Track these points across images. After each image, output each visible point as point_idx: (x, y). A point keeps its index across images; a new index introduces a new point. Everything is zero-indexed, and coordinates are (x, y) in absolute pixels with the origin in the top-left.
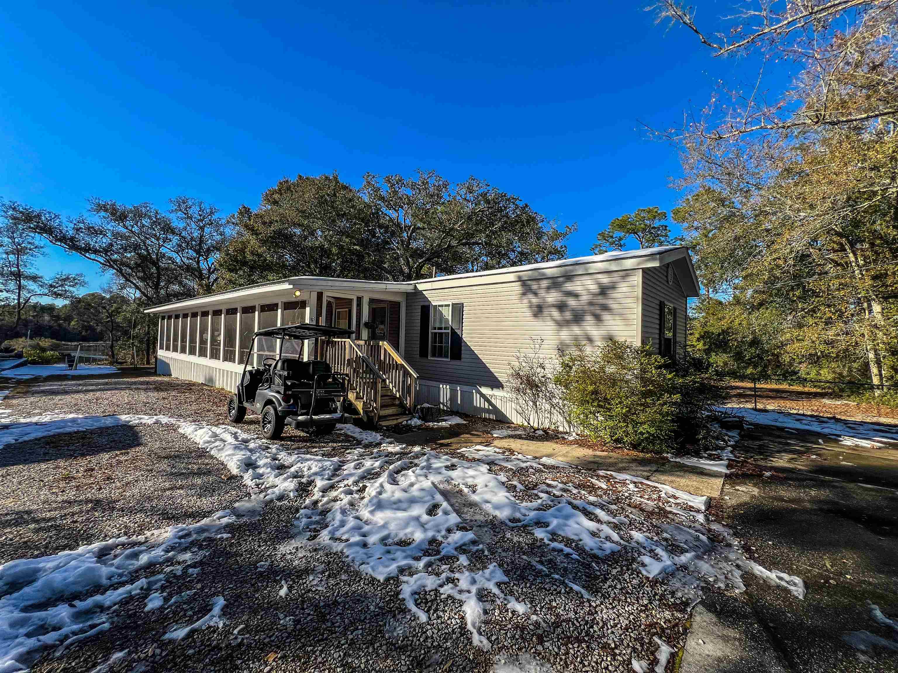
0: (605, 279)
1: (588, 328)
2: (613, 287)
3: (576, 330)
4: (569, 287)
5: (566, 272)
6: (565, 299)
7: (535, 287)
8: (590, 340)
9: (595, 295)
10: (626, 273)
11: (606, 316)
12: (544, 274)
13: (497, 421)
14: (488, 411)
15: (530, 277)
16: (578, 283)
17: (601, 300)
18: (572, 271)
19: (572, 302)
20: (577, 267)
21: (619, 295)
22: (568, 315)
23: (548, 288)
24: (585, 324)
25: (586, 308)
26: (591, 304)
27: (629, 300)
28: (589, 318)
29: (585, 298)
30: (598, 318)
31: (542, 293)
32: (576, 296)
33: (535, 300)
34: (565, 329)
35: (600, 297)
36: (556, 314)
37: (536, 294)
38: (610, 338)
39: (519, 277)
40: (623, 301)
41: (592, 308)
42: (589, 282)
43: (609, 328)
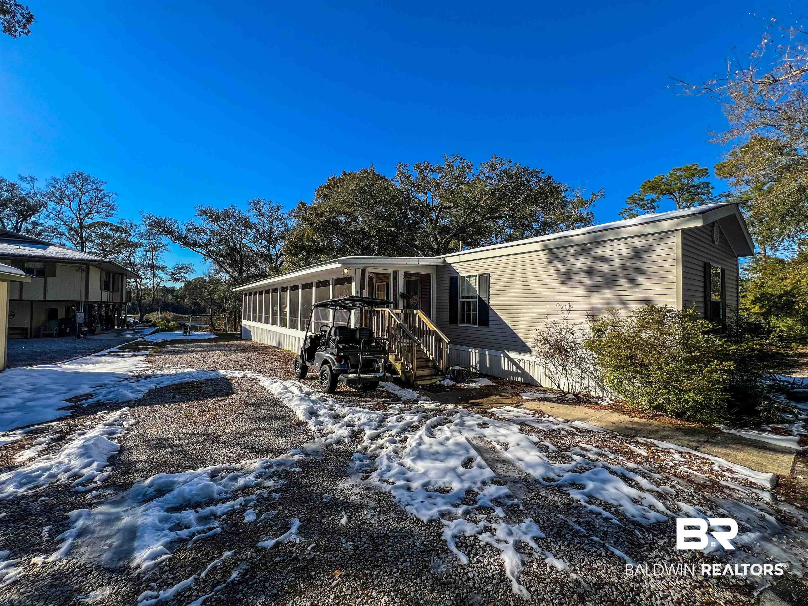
0: (638, 243)
1: (622, 293)
2: (649, 249)
3: (608, 294)
4: (599, 251)
5: (596, 237)
6: (594, 264)
7: (562, 253)
8: (624, 303)
9: (627, 259)
10: (663, 236)
11: (642, 280)
12: (571, 241)
13: (525, 384)
14: (516, 374)
15: (557, 245)
16: (609, 248)
17: (634, 263)
18: (600, 236)
19: (602, 267)
20: (606, 232)
21: (656, 258)
22: (599, 280)
23: (576, 255)
24: (618, 288)
25: (618, 272)
26: (623, 267)
27: (668, 263)
28: (622, 282)
29: (617, 262)
30: (632, 282)
31: (570, 259)
32: (606, 260)
33: (562, 267)
34: (595, 294)
35: (633, 261)
36: (585, 279)
37: (563, 261)
38: (647, 302)
39: (546, 246)
40: (661, 264)
41: (625, 272)
42: (621, 247)
43: (644, 292)
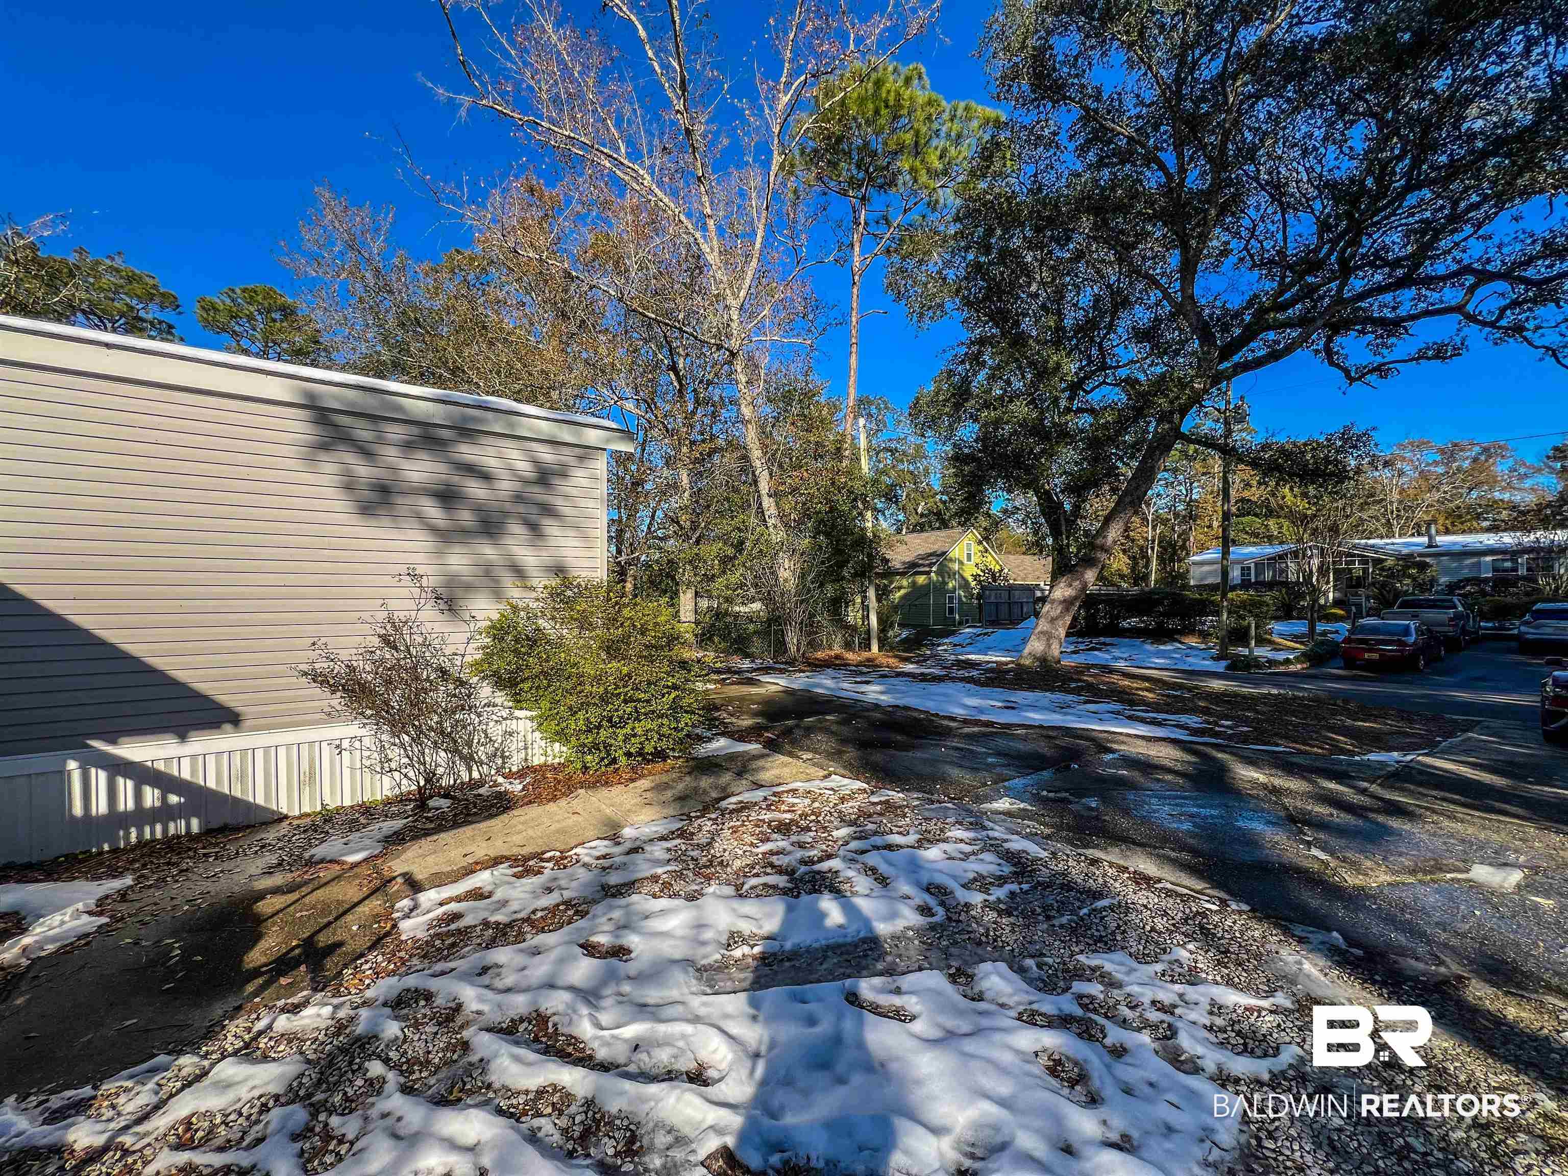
0: (546, 455)
1: (516, 550)
2: (563, 473)
3: (488, 551)
4: (467, 452)
5: (465, 418)
6: (456, 479)
7: (363, 432)
8: (519, 572)
9: (526, 482)
10: (586, 452)
11: (551, 528)
12: (400, 408)
13: (208, 832)
14: (165, 813)
15: (353, 404)
16: (491, 451)
17: (538, 493)
18: (474, 419)
19: (475, 489)
20: (490, 415)
21: (574, 492)
22: (466, 517)
23: (408, 446)
24: (509, 540)
25: (508, 506)
26: (519, 498)
27: (591, 504)
28: (517, 529)
29: (506, 486)
30: (535, 529)
31: (391, 455)
32: (486, 476)
33: (363, 471)
34: (457, 549)
35: (536, 489)
36: (433, 511)
37: (366, 452)
38: (559, 570)
39: (311, 396)
40: (583, 503)
41: (521, 508)
42: (515, 454)
43: (552, 552)
